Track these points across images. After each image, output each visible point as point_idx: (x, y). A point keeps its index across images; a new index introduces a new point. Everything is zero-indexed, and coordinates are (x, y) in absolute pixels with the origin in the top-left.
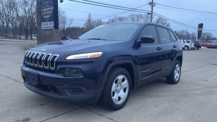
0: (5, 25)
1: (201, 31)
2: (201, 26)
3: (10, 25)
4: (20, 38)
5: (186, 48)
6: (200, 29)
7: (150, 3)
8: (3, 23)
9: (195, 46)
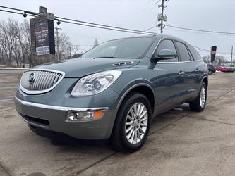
0: (8, 53)
1: (215, 54)
2: (214, 48)
3: (13, 53)
4: (24, 67)
6: (214, 52)
7: (159, 25)
8: (6, 51)
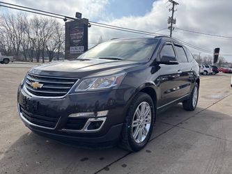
0: (16, 47)
2: (217, 50)
3: (21, 47)
4: (32, 61)
5: (205, 73)
6: (217, 54)
7: (169, 28)
8: (14, 45)
9: (213, 71)
